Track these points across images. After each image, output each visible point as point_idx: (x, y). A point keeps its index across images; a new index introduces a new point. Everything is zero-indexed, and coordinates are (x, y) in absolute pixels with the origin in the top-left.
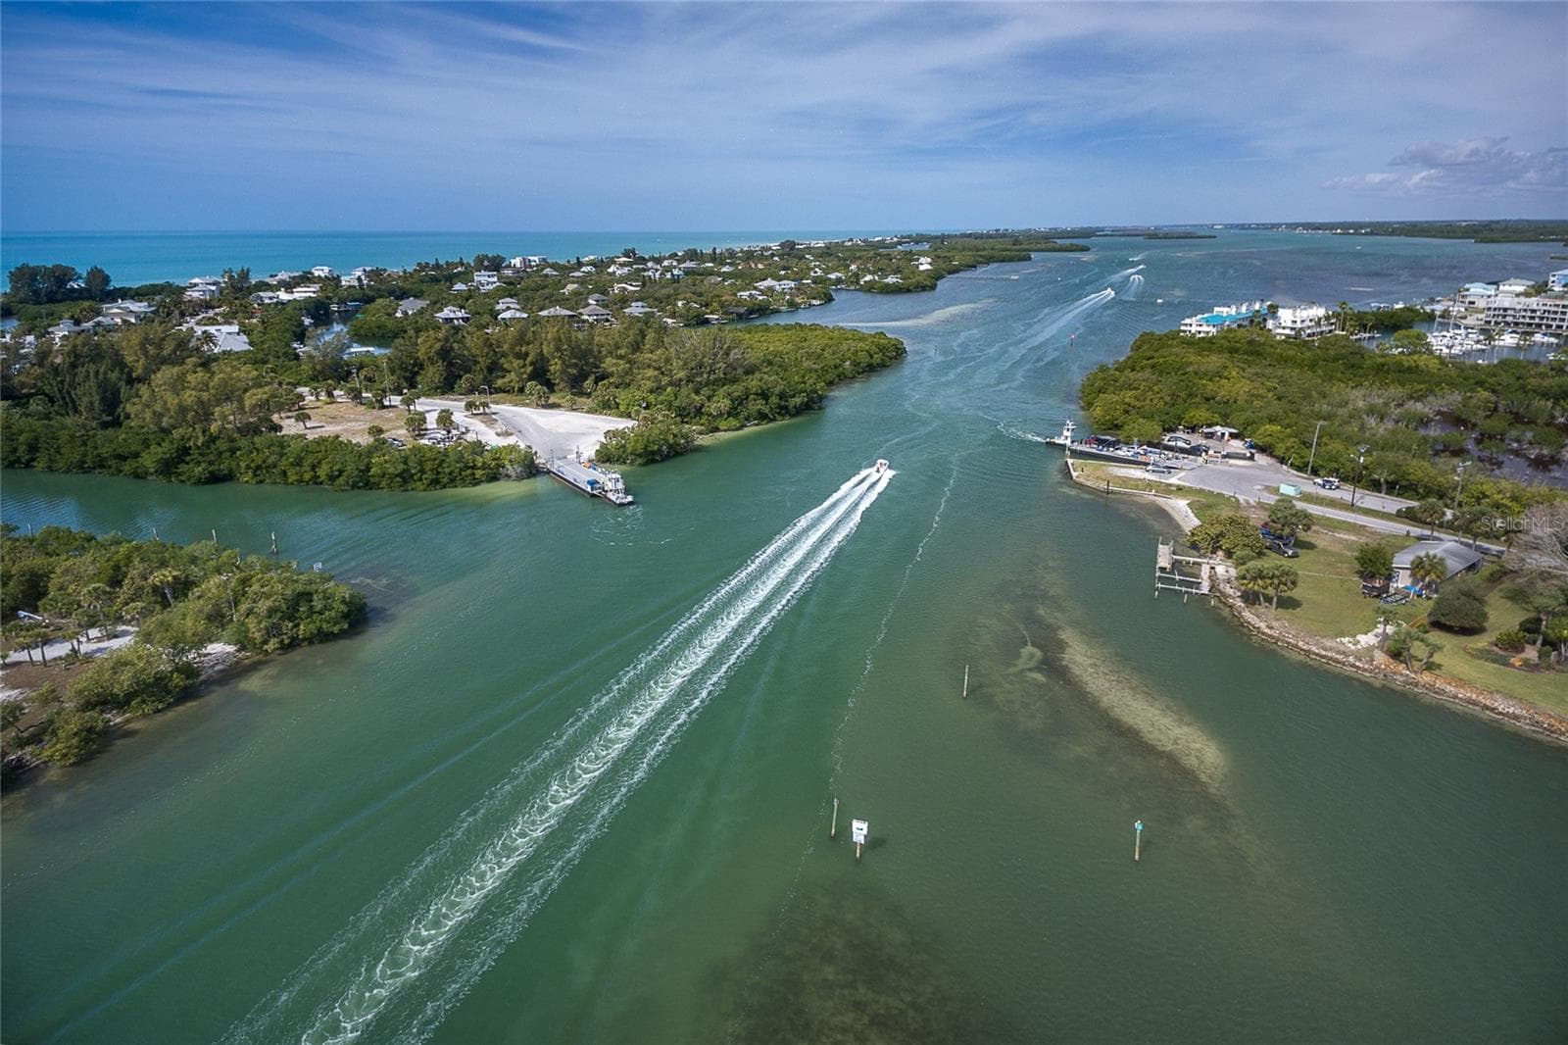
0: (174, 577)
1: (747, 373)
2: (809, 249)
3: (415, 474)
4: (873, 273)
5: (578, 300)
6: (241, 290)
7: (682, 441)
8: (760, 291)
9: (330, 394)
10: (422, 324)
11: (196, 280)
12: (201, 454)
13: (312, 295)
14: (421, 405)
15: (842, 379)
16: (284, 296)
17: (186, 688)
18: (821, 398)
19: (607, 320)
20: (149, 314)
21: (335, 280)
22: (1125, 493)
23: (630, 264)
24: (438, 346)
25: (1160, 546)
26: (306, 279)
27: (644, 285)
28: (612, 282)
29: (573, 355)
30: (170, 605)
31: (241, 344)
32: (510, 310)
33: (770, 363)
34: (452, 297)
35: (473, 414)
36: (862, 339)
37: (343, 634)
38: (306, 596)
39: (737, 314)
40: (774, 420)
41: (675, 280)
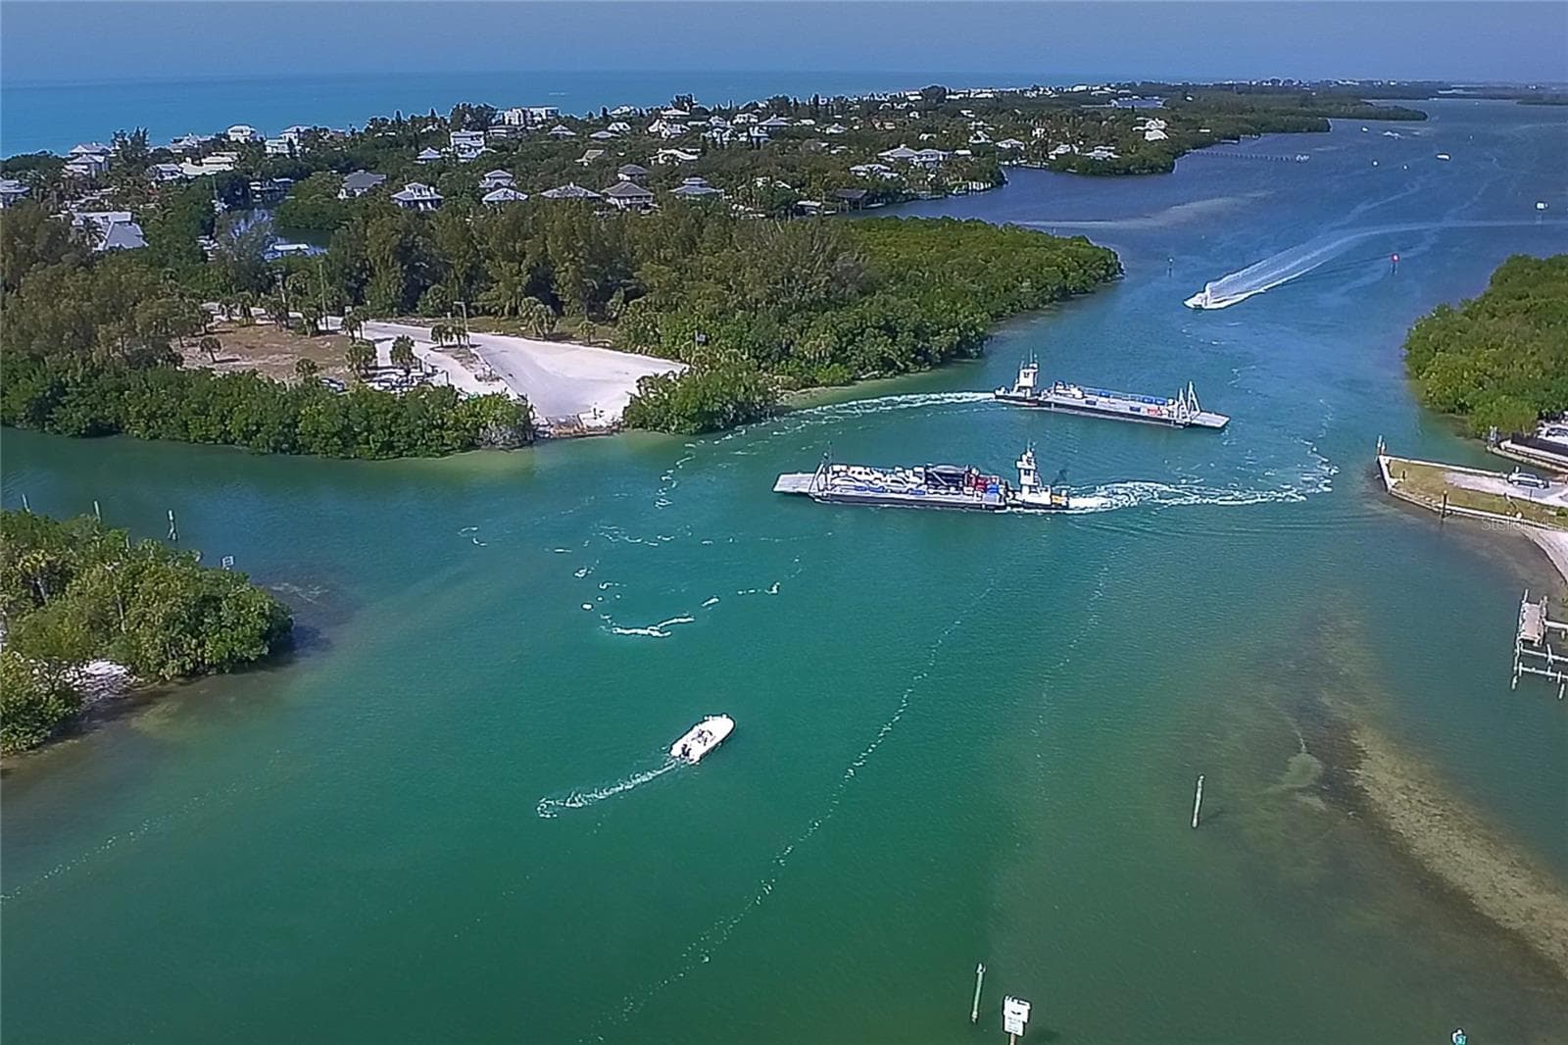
0: (48, 562)
1: (863, 293)
2: (967, 101)
3: (360, 433)
4: (1072, 142)
5: (602, 173)
6: (135, 161)
7: (758, 399)
8: (887, 164)
9: (246, 313)
10: (374, 207)
11: (79, 149)
12: (80, 394)
13: (228, 168)
14: (369, 330)
15: (1019, 309)
16: (189, 169)
17: (66, 717)
18: (982, 338)
19: (647, 207)
20: (20, 196)
21: (256, 146)
22: (1473, 518)
23: (684, 120)
24: (396, 239)
25: (1526, 605)
26: (220, 144)
27: (704, 152)
28: (655, 147)
29: (592, 257)
30: (43, 603)
31: (132, 238)
32: (498, 189)
33: (901, 278)
34: (417, 169)
35: (442, 346)
36: (1052, 246)
37: (262, 663)
38: (211, 602)
39: (849, 200)
40: (906, 370)
41: (752, 145)
